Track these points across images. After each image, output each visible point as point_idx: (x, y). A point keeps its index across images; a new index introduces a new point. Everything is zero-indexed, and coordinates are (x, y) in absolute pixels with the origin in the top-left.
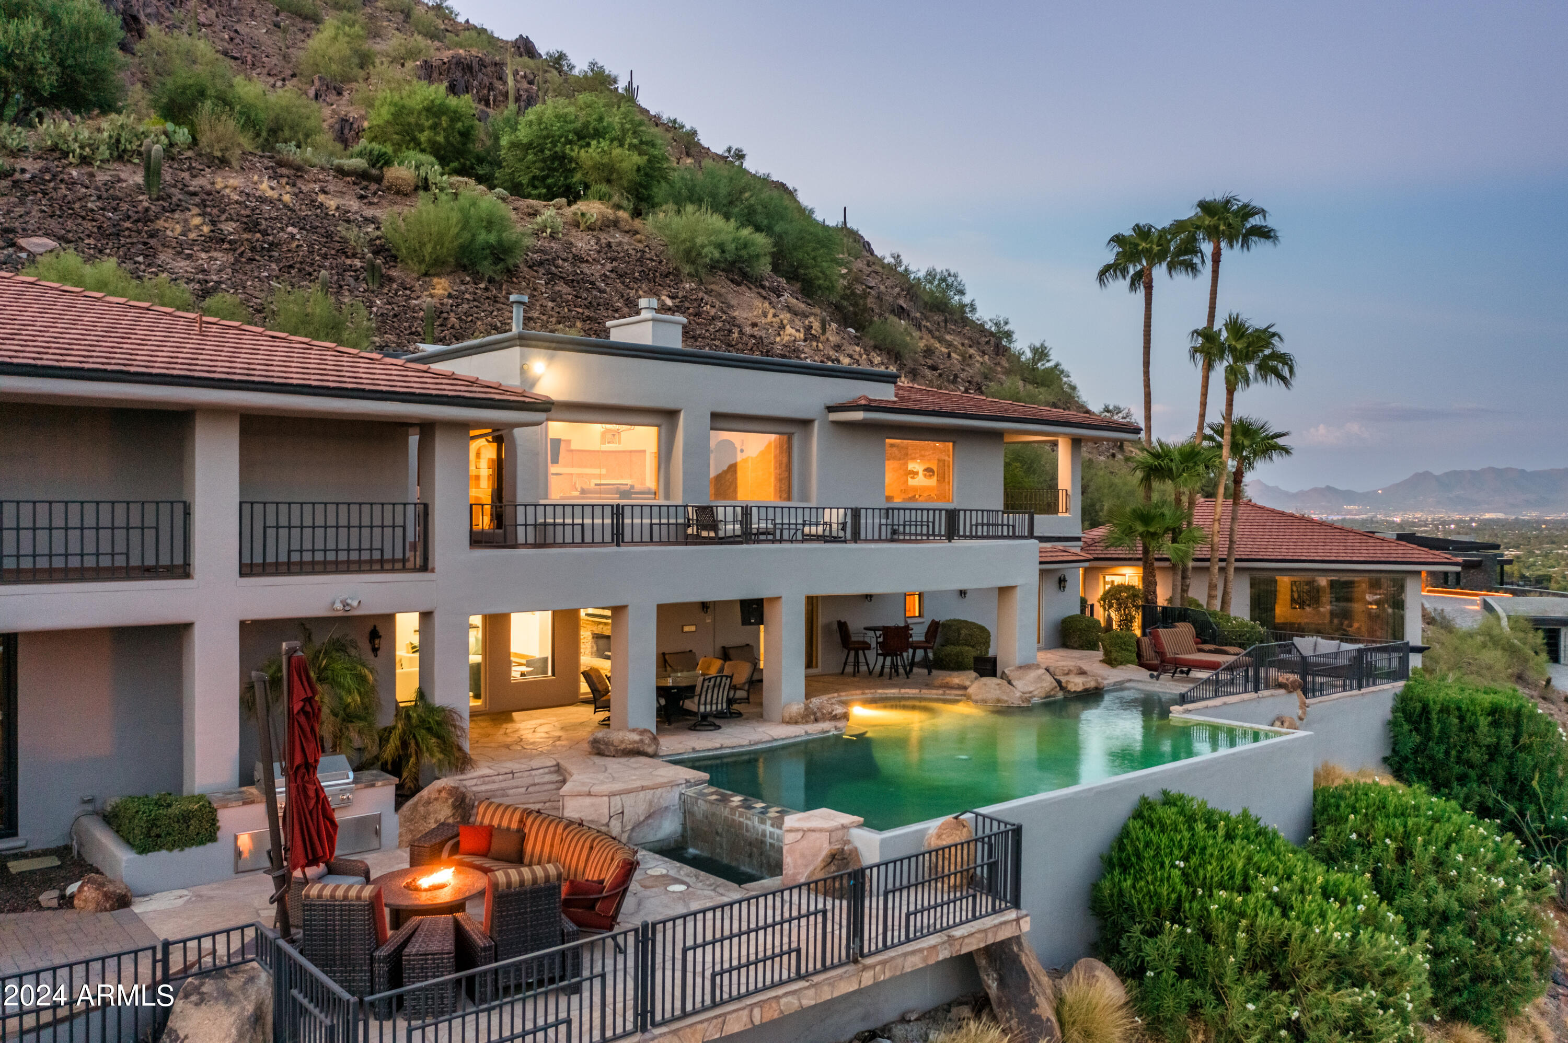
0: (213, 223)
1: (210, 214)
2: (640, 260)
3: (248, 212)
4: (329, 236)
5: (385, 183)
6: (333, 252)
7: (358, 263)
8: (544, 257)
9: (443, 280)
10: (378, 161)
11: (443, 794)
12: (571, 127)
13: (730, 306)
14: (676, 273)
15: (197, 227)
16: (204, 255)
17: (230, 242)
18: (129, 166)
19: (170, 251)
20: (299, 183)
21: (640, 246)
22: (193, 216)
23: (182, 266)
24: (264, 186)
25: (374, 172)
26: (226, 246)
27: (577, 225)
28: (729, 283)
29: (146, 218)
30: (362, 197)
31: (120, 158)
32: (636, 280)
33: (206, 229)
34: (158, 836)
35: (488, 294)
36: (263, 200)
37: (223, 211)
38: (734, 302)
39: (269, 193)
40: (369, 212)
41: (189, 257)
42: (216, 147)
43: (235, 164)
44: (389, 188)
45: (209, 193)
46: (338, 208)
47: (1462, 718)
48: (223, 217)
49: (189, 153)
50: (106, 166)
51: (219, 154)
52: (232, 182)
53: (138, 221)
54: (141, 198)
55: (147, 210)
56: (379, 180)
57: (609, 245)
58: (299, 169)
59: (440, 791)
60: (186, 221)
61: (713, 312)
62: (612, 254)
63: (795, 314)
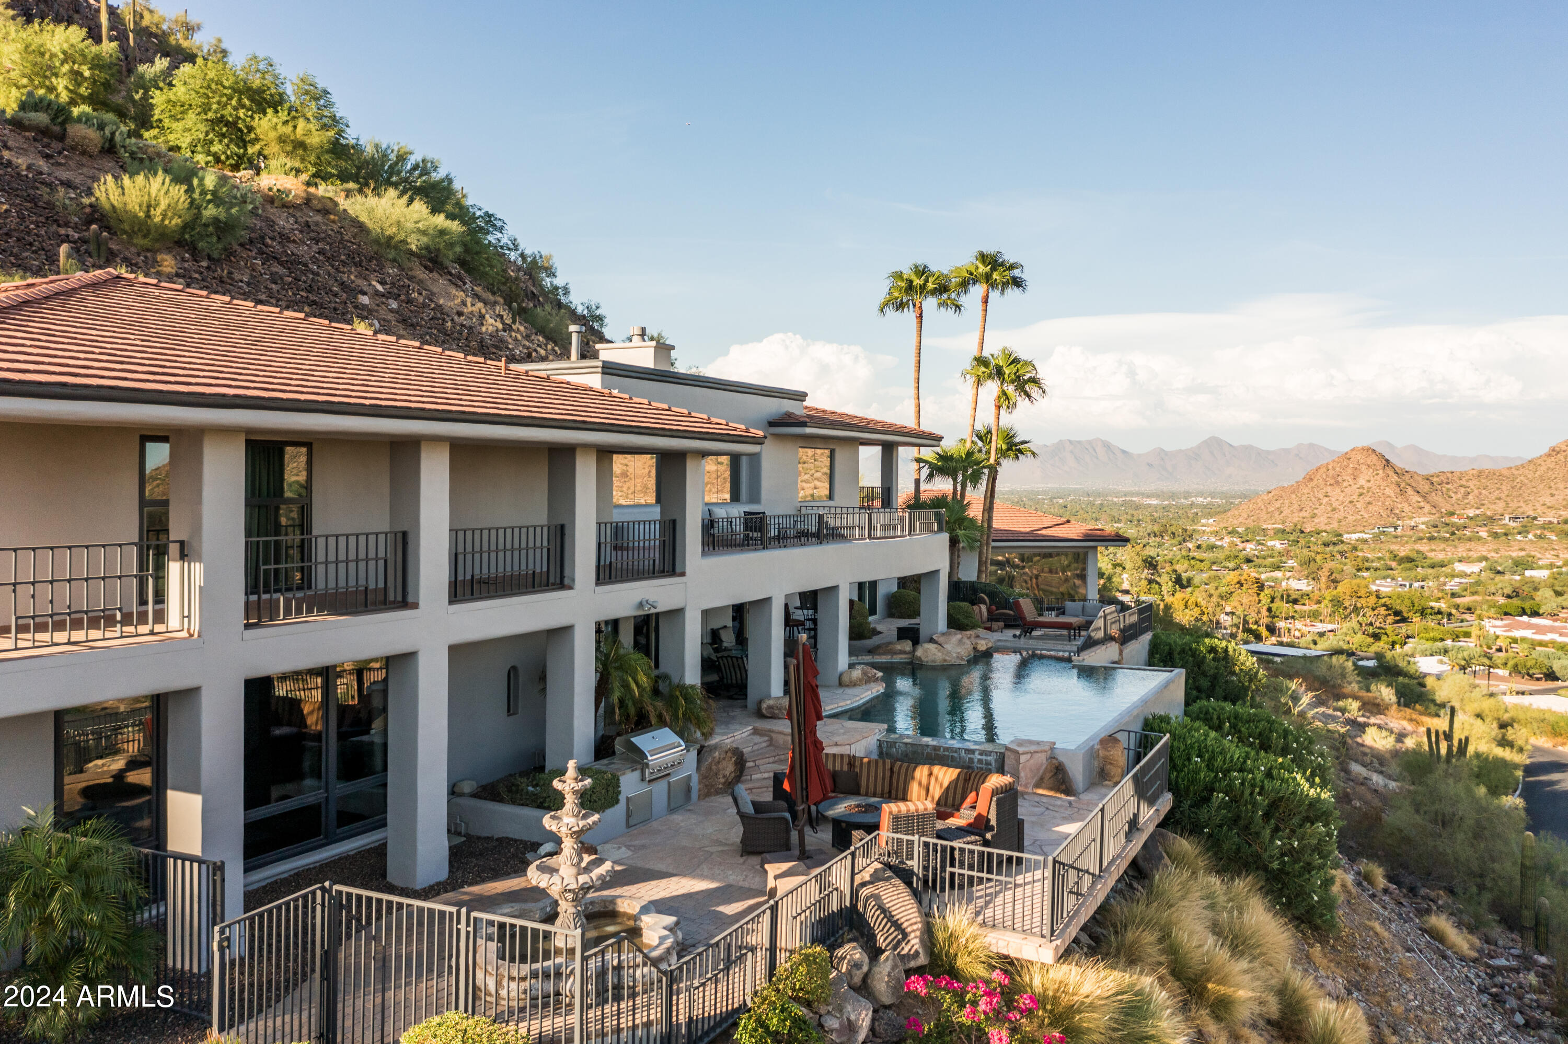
2: (341, 242)
4: (32, 200)
5: (70, 142)
8: (252, 235)
9: (168, 258)
10: (57, 116)
13: (433, 294)
14: (375, 258)
25: (57, 129)
27: (271, 201)
28: (423, 269)
30: (48, 157)
32: (344, 263)
35: (215, 274)
38: (434, 289)
40: (63, 174)
44: (74, 149)
46: (28, 168)
56: (62, 138)
59: (726, 752)
61: (421, 299)
62: (313, 235)
63: (485, 304)
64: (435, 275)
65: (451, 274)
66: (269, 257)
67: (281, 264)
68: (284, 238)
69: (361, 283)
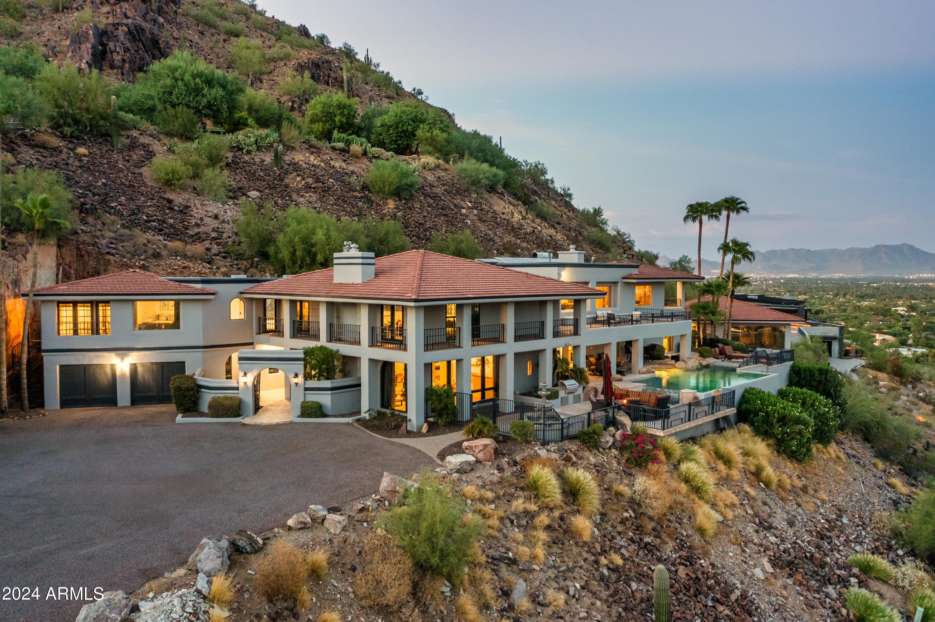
0: (304, 179)
1: (301, 175)
2: (453, 185)
3: (312, 173)
4: (343, 182)
5: (351, 153)
6: (348, 190)
7: (359, 194)
9: (390, 201)
10: (346, 143)
12: (410, 117)
13: (491, 205)
14: (467, 190)
15: (299, 181)
16: (308, 195)
21: (451, 177)
22: (295, 176)
24: (312, 159)
25: (347, 148)
26: (313, 190)
27: (425, 168)
28: (487, 192)
29: (281, 178)
30: (345, 161)
32: (455, 194)
33: (303, 182)
35: (407, 206)
38: (492, 203)
39: (314, 162)
40: (351, 168)
42: (291, 141)
45: (295, 164)
46: (340, 167)
47: (810, 372)
48: (306, 176)
51: (291, 145)
52: (300, 158)
54: (275, 169)
56: (348, 152)
57: (439, 178)
58: (319, 148)
60: (294, 179)
61: (487, 208)
62: (442, 182)
63: (514, 206)
64: (492, 195)
65: (498, 193)
66: (426, 196)
67: (431, 198)
68: (431, 186)
69: (462, 203)
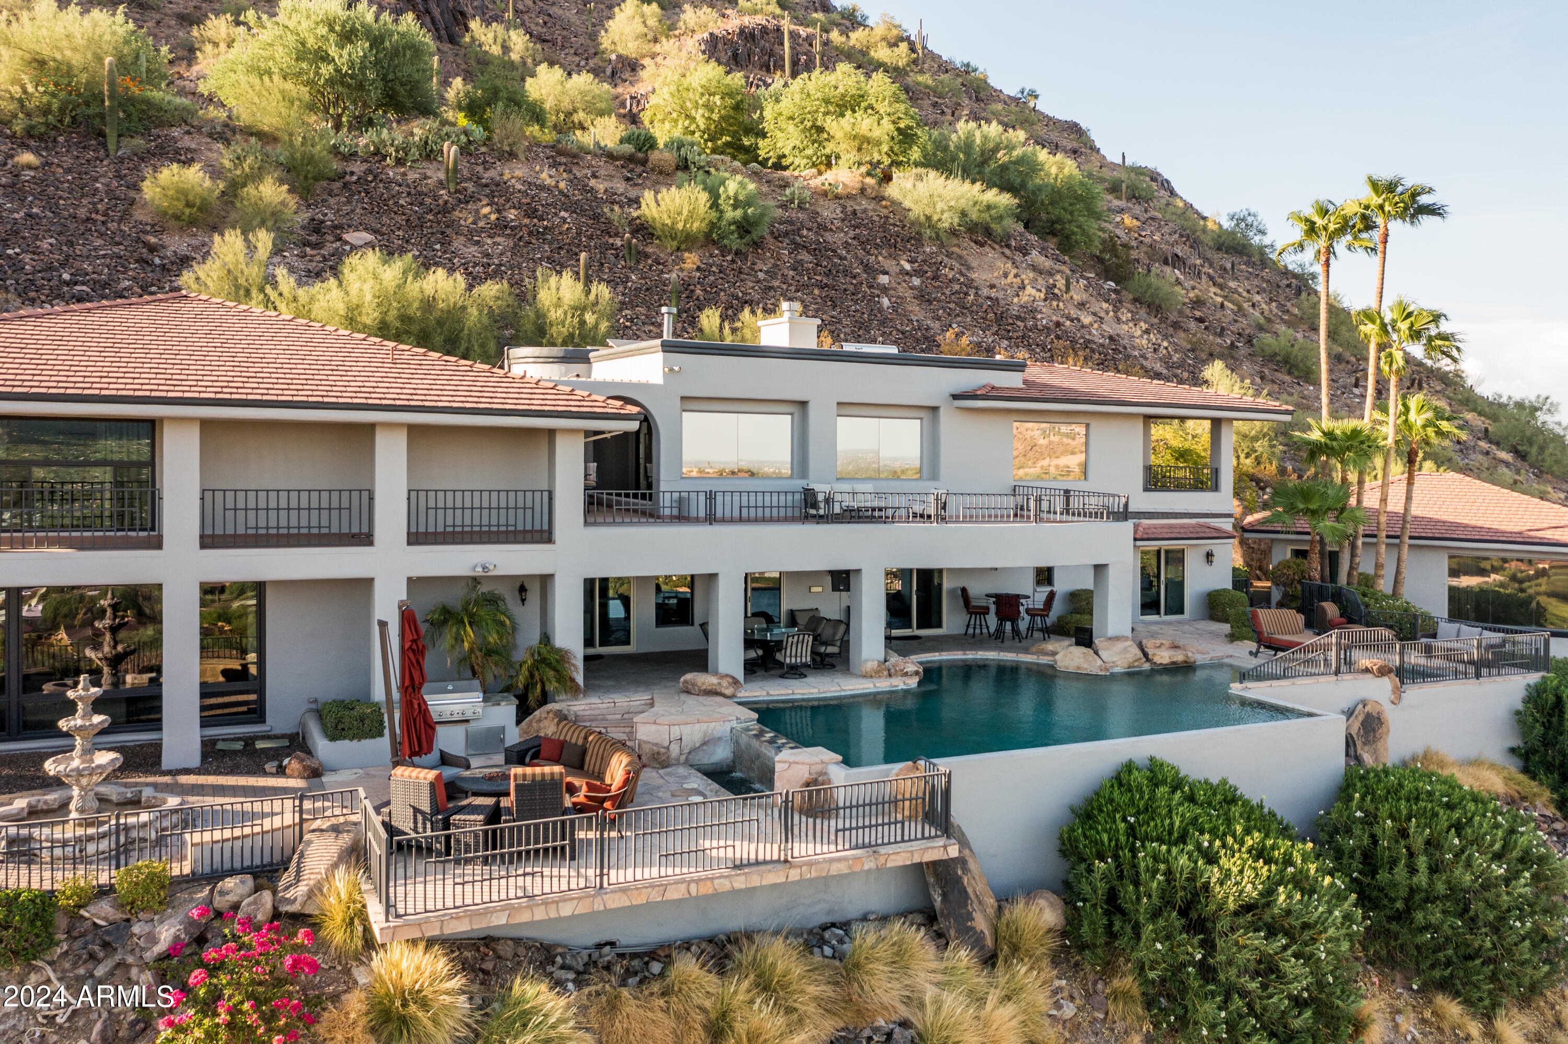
0: (499, 211)
1: (497, 204)
2: (884, 227)
3: (528, 200)
4: (596, 217)
5: (650, 165)
6: (598, 233)
7: (619, 243)
8: (789, 228)
9: (692, 256)
10: (644, 145)
11: (551, 715)
13: (969, 268)
15: (485, 216)
16: (489, 241)
17: (512, 228)
18: (435, 163)
19: (462, 238)
20: (575, 170)
21: (885, 211)
22: (483, 206)
23: (472, 251)
24: (544, 175)
25: (640, 155)
26: (508, 231)
28: (973, 244)
29: (445, 210)
31: (428, 156)
32: (877, 246)
33: (493, 217)
34: (343, 729)
35: (735, 266)
36: (542, 188)
37: (508, 200)
38: (974, 264)
39: (548, 181)
40: (633, 193)
41: (478, 243)
42: (505, 142)
43: (522, 157)
44: (653, 170)
45: (498, 185)
46: (606, 191)
48: (508, 206)
49: (483, 149)
50: (416, 165)
51: (508, 149)
52: (518, 173)
53: (439, 212)
54: (442, 192)
55: (446, 202)
56: (644, 162)
57: (854, 213)
58: (575, 156)
59: (548, 713)
60: (477, 211)
61: (951, 274)
62: (855, 222)
64: (985, 249)
66: (799, 247)
67: (809, 251)
68: (823, 228)
